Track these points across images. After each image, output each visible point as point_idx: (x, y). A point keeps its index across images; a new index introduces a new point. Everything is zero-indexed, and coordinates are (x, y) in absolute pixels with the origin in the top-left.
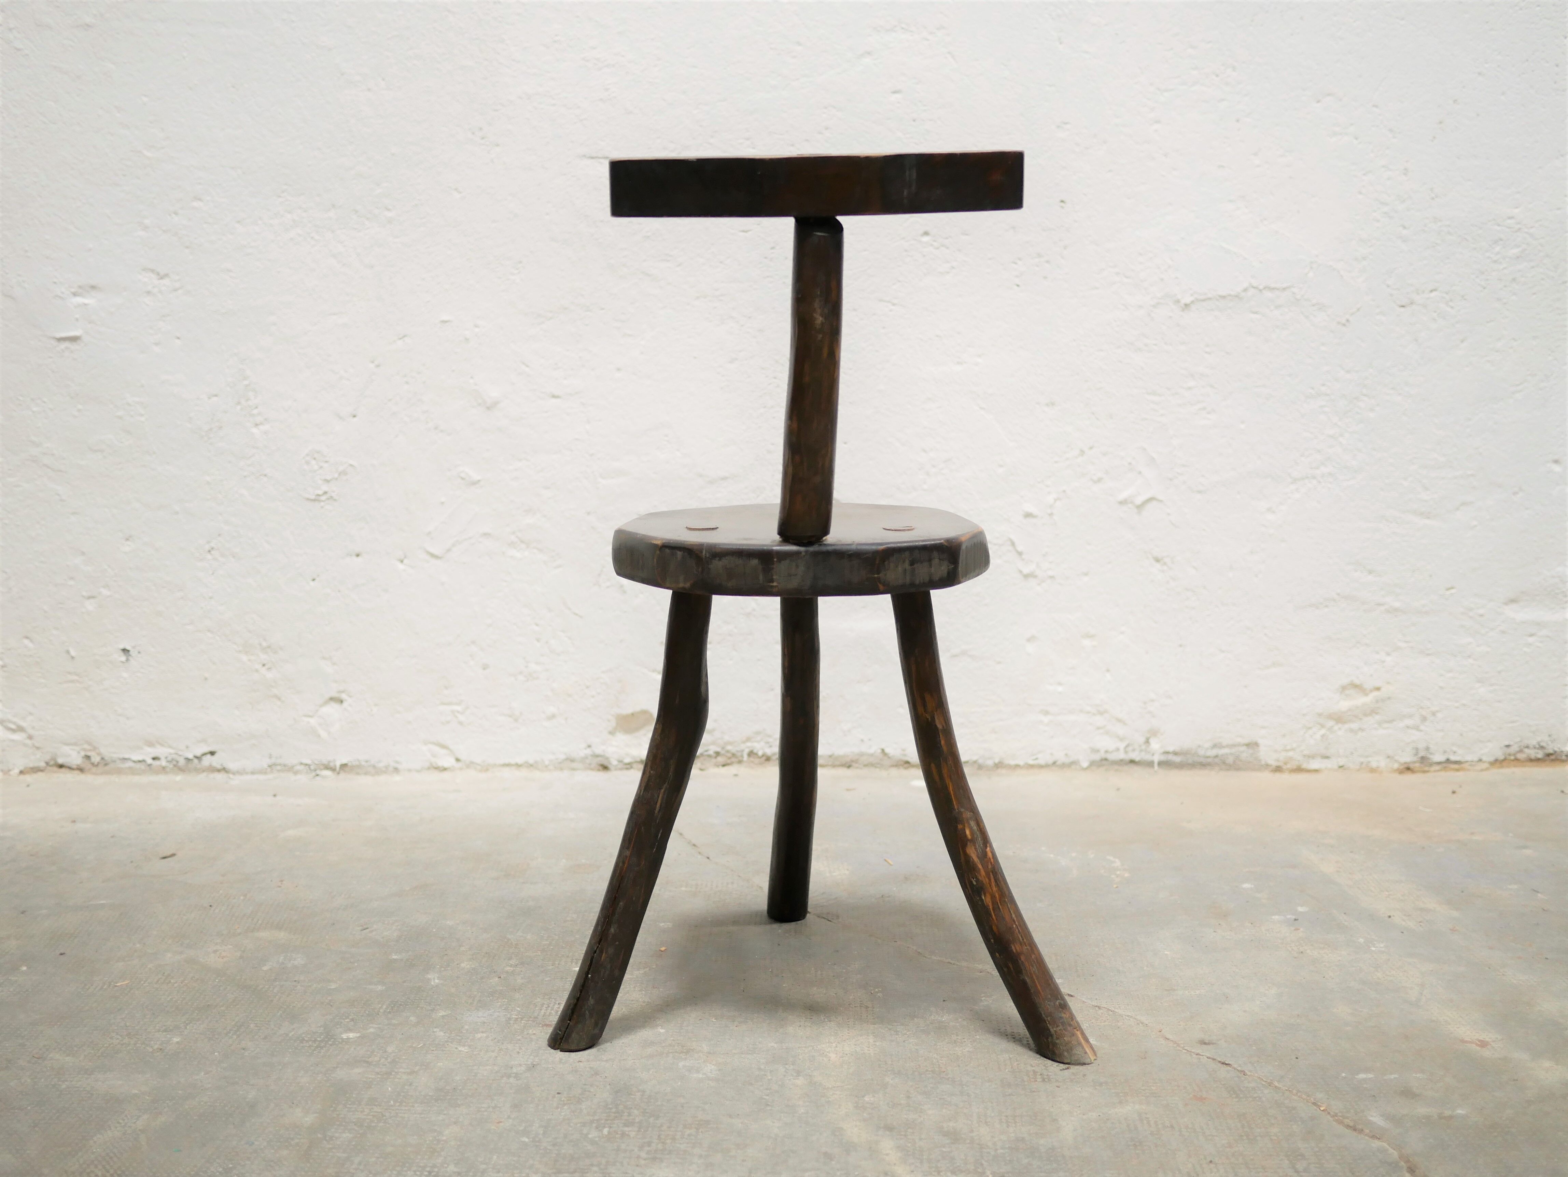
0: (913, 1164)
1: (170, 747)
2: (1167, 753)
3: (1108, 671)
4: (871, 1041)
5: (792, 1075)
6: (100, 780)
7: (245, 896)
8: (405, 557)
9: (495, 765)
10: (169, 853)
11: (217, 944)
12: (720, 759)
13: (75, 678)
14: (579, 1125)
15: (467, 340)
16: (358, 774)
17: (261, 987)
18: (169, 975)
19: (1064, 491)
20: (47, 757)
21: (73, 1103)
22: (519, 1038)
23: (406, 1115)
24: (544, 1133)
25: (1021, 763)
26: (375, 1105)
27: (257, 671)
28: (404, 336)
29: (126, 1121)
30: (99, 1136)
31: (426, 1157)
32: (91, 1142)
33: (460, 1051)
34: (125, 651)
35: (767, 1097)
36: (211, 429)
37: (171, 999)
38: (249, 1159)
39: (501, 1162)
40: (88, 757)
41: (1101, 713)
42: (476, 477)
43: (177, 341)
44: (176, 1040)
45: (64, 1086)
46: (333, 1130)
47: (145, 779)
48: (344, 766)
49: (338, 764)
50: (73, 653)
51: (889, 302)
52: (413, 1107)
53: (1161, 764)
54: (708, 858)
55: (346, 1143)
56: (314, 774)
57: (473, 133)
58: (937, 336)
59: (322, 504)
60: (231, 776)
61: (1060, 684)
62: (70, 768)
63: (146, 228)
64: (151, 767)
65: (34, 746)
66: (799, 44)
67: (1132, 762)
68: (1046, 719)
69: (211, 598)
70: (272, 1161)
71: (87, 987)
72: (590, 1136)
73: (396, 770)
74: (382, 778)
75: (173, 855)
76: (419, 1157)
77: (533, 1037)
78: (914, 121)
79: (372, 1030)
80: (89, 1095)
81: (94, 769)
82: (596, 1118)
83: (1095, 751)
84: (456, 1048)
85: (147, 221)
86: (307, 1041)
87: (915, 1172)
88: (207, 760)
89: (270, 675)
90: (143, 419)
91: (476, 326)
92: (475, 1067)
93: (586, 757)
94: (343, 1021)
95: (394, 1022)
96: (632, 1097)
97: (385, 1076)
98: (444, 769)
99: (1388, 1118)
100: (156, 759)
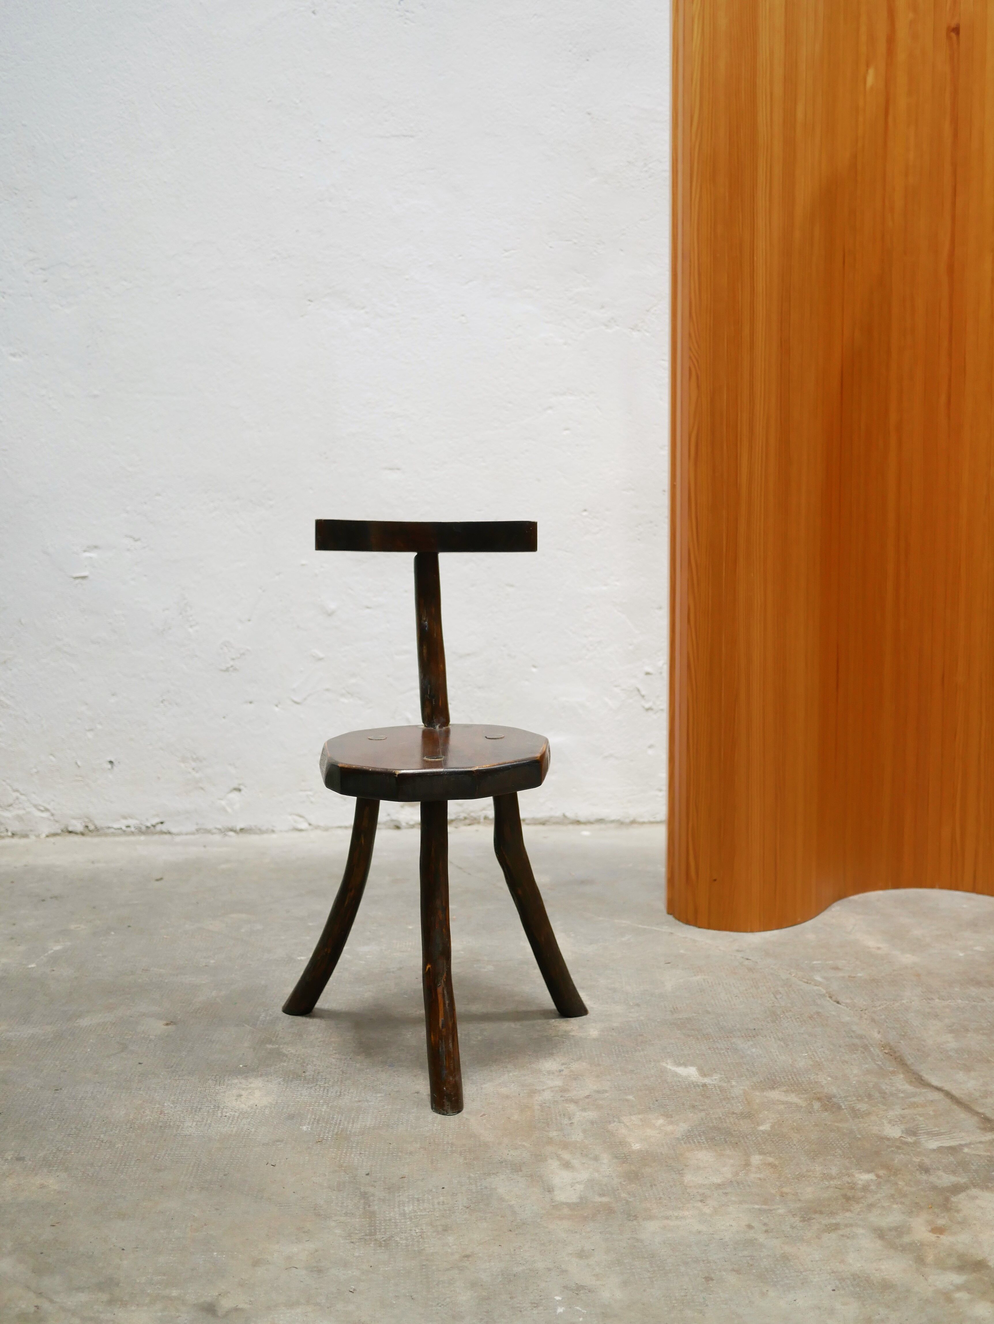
1: (137, 819)
6: (96, 840)
7: (214, 897)
8: (279, 703)
9: (332, 828)
10: (158, 878)
11: (210, 920)
12: (468, 821)
13: (80, 778)
15: (316, 575)
16: (250, 833)
18: (192, 934)
20: (63, 827)
21: (175, 987)
25: (646, 820)
27: (190, 773)
28: (280, 574)
29: (206, 993)
30: (196, 999)
34: (111, 762)
36: (164, 629)
37: (200, 945)
40: (87, 827)
42: (321, 655)
43: (145, 578)
44: (213, 961)
45: (166, 981)
47: (123, 839)
48: (242, 830)
49: (238, 828)
50: (79, 763)
54: (469, 874)
56: (223, 834)
57: (320, 456)
58: (592, 569)
59: (230, 673)
60: (175, 836)
62: (76, 833)
63: (128, 512)
64: (125, 832)
65: (54, 820)
69: (163, 729)
73: (273, 831)
74: (265, 836)
75: (161, 879)
80: (181, 984)
81: (90, 833)
85: (128, 508)
88: (159, 827)
89: (197, 775)
90: (124, 624)
91: (322, 567)
93: (387, 822)
98: (301, 830)
99: (825, 978)
100: (128, 827)
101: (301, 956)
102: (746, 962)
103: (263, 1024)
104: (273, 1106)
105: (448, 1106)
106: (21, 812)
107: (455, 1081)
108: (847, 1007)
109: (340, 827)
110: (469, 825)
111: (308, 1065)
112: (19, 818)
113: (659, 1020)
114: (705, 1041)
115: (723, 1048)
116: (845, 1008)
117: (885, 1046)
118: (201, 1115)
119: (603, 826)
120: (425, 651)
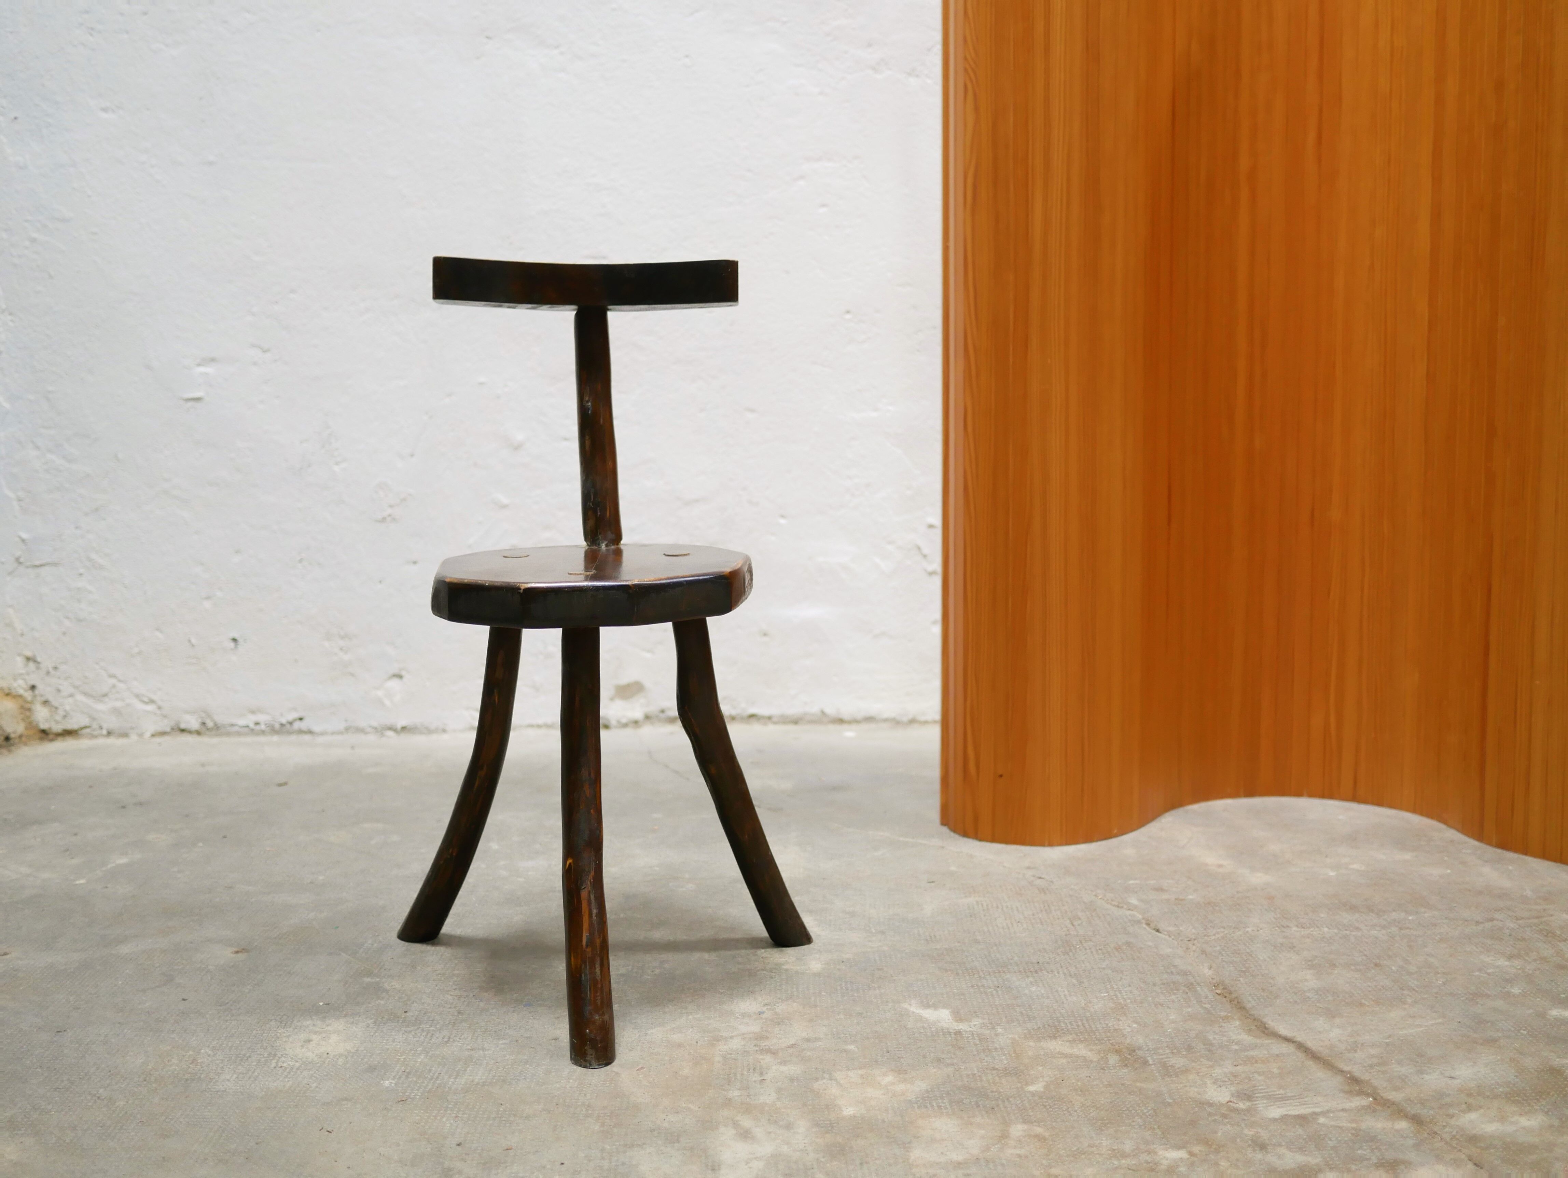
1: (268, 714)
6: (215, 740)
7: (347, 805)
10: (281, 782)
11: (334, 831)
13: (195, 661)
15: (499, 397)
16: (414, 733)
17: (372, 851)
18: (305, 847)
20: (173, 723)
21: (262, 908)
27: (336, 654)
28: (451, 394)
29: (300, 915)
34: (234, 640)
36: (302, 467)
40: (204, 724)
44: (321, 878)
45: (252, 900)
47: (249, 739)
48: (404, 728)
49: (399, 726)
50: (194, 641)
54: (688, 779)
56: (380, 734)
58: (858, 390)
59: (388, 524)
60: (316, 736)
62: (190, 732)
63: (253, 314)
64: (253, 730)
65: (162, 714)
69: (301, 597)
71: (249, 853)
73: (444, 731)
74: (434, 737)
75: (285, 784)
80: (271, 904)
81: (208, 732)
85: (254, 309)
88: (297, 725)
89: (346, 657)
90: (249, 460)
91: (506, 386)
99: (1141, 901)
100: (257, 724)
102: (1038, 882)
103: (367, 953)
104: (351, 1054)
105: (591, 1055)
106: (118, 704)
107: (603, 1021)
108: (1170, 936)
111: (413, 1003)
112: (117, 712)
113: (907, 951)
114: (968, 977)
115: (991, 985)
116: (1167, 937)
117: (1218, 985)
118: (248, 1065)
119: (873, 726)
120: (588, 443)
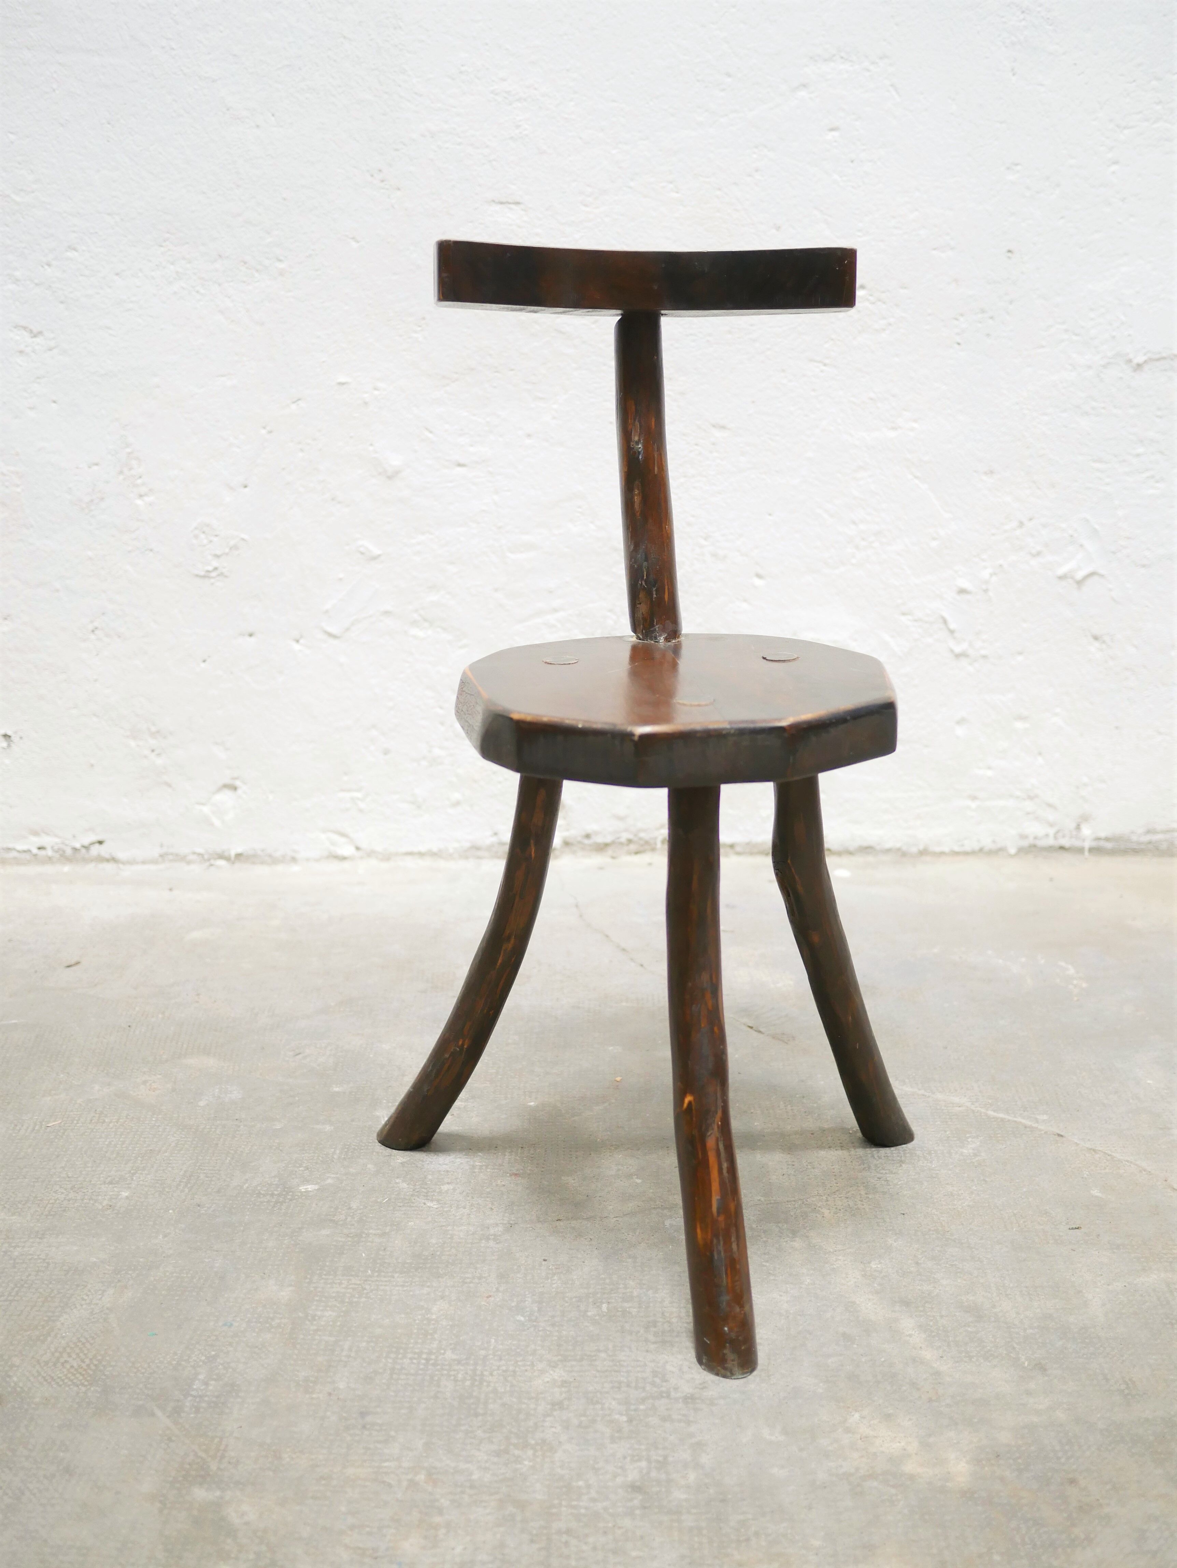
0: (940, 1347)
1: (56, 836)
2: (1098, 839)
3: (1040, 754)
4: (863, 1192)
5: (788, 1236)
7: (163, 1013)
8: (301, 637)
9: (397, 854)
10: (73, 962)
11: (144, 1073)
12: (632, 847)
14: (574, 1300)
15: (366, 403)
16: (254, 863)
17: (202, 1127)
18: (101, 1113)
19: (1001, 566)
21: (30, 1275)
22: (488, 1190)
23: (388, 1288)
24: (539, 1310)
25: (946, 849)
26: (352, 1276)
27: (146, 757)
28: (299, 400)
29: (91, 1297)
30: (65, 1316)
31: (420, 1341)
32: (58, 1324)
33: (429, 1207)
34: (6, 736)
35: (767, 1264)
36: (92, 501)
37: (110, 1142)
38: (230, 1344)
39: (501, 1347)
41: (1031, 798)
42: (376, 551)
43: (54, 405)
44: (125, 1194)
45: (16, 1254)
46: (313, 1307)
47: (31, 870)
48: (239, 856)
49: (233, 853)
51: (820, 362)
52: (394, 1277)
53: (1091, 850)
54: (642, 965)
55: (331, 1323)
56: (207, 864)
57: (372, 176)
58: (871, 399)
59: (212, 580)
60: (121, 866)
61: (989, 768)
63: (17, 281)
64: (36, 857)
66: (729, 75)
67: (1062, 848)
68: (973, 805)
69: (96, 680)
70: (257, 1347)
71: (18, 1128)
72: (589, 1314)
73: (294, 860)
74: (280, 868)
75: (78, 963)
76: (412, 1341)
77: (502, 1189)
78: (852, 162)
79: (329, 1181)
80: (45, 1265)
82: (591, 1290)
83: (1023, 837)
84: (425, 1204)
85: (18, 274)
86: (264, 1195)
87: (945, 1358)
88: (95, 850)
89: (159, 761)
90: (19, 490)
91: (376, 389)
92: (449, 1228)
94: (296, 1169)
95: (352, 1170)
96: (624, 1264)
97: (356, 1239)
98: (344, 858)
100: (42, 848)
101: (306, 1181)
103: (197, 1410)
109: (410, 854)
110: (637, 853)
113: (1101, 1425)
119: (870, 859)
